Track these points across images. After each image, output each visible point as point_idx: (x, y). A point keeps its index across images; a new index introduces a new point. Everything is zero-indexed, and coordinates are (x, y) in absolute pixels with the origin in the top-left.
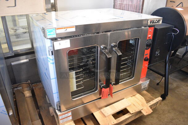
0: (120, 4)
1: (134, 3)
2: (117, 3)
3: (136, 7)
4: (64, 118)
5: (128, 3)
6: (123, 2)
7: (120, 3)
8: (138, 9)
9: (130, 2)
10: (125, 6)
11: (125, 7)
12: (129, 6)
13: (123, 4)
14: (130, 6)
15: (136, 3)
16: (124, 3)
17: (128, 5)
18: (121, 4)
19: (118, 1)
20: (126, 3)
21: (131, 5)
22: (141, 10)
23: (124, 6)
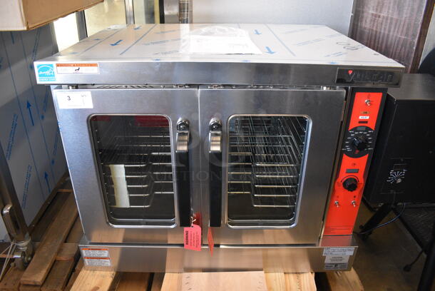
0: (372, 14)
1: (405, 16)
2: (368, 13)
3: (408, 29)
4: (93, 258)
5: (390, 16)
6: (380, 12)
7: (374, 13)
8: (410, 33)
9: (395, 13)
10: (384, 23)
11: (383, 26)
12: (391, 23)
13: (379, 17)
14: (394, 22)
15: (408, 15)
16: (382, 15)
17: (389, 21)
18: (376, 16)
19: (369, 8)
20: (386, 15)
21: (397, 20)
22: (417, 39)
23: (382, 24)
